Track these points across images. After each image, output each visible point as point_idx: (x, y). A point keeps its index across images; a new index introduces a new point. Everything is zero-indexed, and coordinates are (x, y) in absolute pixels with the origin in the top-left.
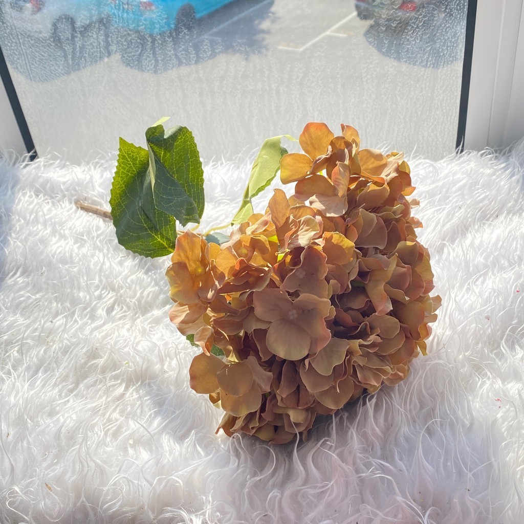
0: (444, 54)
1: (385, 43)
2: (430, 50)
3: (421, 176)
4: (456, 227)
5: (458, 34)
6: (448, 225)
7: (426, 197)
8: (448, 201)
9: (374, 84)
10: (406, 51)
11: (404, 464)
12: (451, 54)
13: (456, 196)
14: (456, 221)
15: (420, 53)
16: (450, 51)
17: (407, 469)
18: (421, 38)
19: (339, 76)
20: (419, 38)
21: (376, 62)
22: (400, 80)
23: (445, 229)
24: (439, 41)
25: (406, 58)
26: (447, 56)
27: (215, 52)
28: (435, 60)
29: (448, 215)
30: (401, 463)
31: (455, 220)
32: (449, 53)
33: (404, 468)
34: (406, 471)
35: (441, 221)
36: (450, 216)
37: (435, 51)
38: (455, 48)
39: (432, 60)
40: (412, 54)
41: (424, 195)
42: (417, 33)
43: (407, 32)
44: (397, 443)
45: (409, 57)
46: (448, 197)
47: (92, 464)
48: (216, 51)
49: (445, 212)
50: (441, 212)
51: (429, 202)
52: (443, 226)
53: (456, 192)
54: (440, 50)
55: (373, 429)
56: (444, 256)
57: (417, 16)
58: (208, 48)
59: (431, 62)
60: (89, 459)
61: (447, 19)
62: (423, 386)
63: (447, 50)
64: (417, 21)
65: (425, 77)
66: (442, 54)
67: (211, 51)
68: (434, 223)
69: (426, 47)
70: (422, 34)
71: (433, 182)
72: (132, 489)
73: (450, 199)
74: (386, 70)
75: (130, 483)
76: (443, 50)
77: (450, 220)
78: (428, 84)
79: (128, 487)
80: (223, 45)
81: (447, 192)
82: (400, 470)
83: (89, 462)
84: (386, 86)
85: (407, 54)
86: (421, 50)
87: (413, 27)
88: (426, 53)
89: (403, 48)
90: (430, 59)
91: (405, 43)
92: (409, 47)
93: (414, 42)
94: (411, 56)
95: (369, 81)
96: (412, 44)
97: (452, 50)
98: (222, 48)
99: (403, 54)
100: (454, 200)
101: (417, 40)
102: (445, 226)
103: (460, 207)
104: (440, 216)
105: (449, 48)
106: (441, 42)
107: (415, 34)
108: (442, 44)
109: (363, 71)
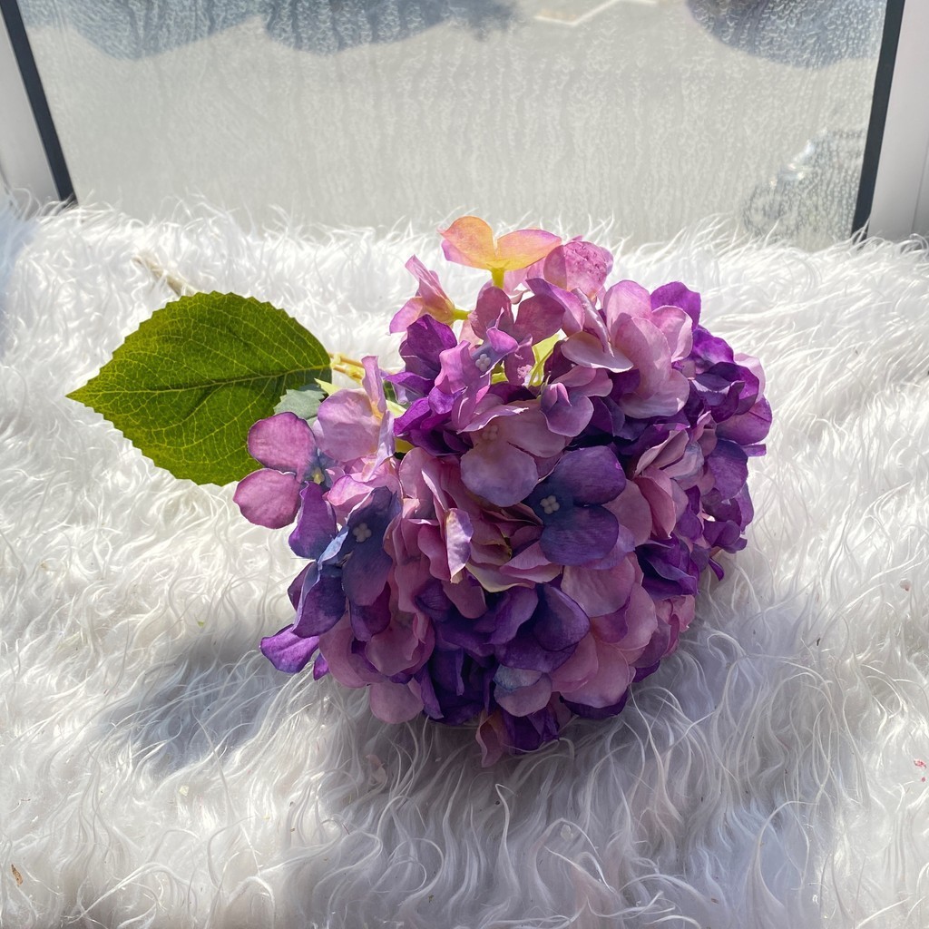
0: (840, 53)
1: (728, 26)
2: (815, 44)
3: (782, 281)
4: (846, 390)
5: (871, 16)
6: (832, 387)
7: (790, 326)
8: (834, 337)
9: (703, 102)
10: (768, 44)
11: (723, 888)
12: (853, 53)
13: (850, 329)
14: (848, 378)
15: (794, 49)
16: (853, 48)
17: (728, 900)
18: (798, 20)
19: (636, 84)
20: (795, 20)
21: (709, 60)
22: (753, 97)
23: (826, 393)
24: (834, 26)
25: (767, 57)
26: (846, 56)
27: (408, 29)
28: (823, 62)
29: (833, 364)
30: (716, 885)
31: (845, 377)
32: (850, 50)
33: (723, 897)
34: (726, 904)
35: (820, 377)
36: (836, 368)
37: (823, 46)
38: (863, 43)
39: (816, 63)
40: (780, 48)
41: (788, 320)
42: (792, 11)
43: (773, 8)
44: (709, 842)
45: (774, 55)
46: (835, 331)
48: (409, 26)
49: (828, 359)
50: (820, 359)
51: (798, 338)
52: (822, 387)
53: (850, 321)
54: (834, 45)
55: (664, 808)
56: (823, 448)
58: (394, 21)
59: (816, 66)
60: (97, 824)
62: (769, 720)
63: (848, 45)
65: (802, 94)
66: (836, 52)
67: (400, 25)
68: (805, 381)
69: (808, 38)
70: (801, 13)
71: (806, 298)
72: (176, 893)
73: (838, 333)
74: (728, 77)
75: (174, 882)
76: (839, 45)
77: (836, 376)
78: (806, 107)
79: (169, 887)
80: (423, 15)
81: (833, 319)
82: (715, 901)
83: (97, 829)
84: (726, 107)
85: (770, 49)
86: (798, 44)
88: (806, 48)
89: (763, 38)
90: (814, 60)
91: (767, 28)
92: (776, 35)
93: (784, 28)
94: (777, 52)
95: (694, 96)
96: (781, 31)
97: (857, 46)
98: (420, 22)
99: (762, 48)
100: (845, 337)
101: (792, 23)
102: (826, 387)
103: (856, 352)
104: (818, 367)
105: (850, 43)
106: (836, 29)
107: (787, 12)
108: (838, 33)
109: (683, 77)
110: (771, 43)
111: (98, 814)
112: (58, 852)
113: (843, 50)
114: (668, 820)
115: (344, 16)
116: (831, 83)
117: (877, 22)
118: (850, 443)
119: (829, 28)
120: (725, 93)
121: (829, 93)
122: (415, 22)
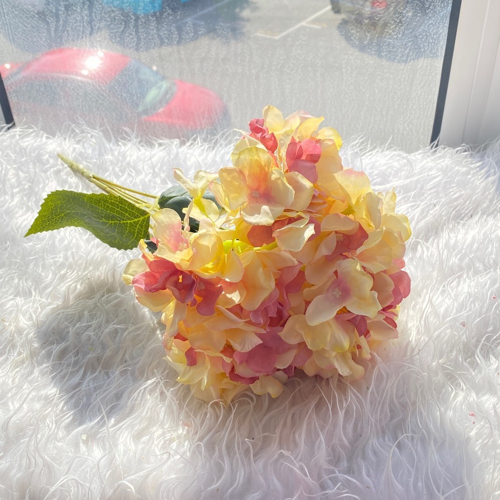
0: (424, 50)
1: (367, 36)
2: (411, 45)
3: (395, 169)
4: (430, 225)
5: (441, 31)
6: (422, 223)
7: (400, 191)
8: (423, 197)
9: (353, 75)
10: (387, 45)
11: (372, 480)
12: (431, 50)
13: (431, 193)
14: (430, 219)
15: (401, 48)
16: (431, 48)
17: (375, 486)
18: (403, 33)
19: (318, 65)
20: (401, 33)
22: (380, 73)
23: (419, 227)
24: (421, 36)
25: (386, 52)
26: (428, 52)
28: (416, 55)
29: (422, 211)
30: (368, 479)
31: (429, 218)
33: (372, 485)
34: (374, 489)
35: (416, 218)
36: (424, 213)
37: (416, 47)
38: (436, 45)
39: (412, 55)
40: (393, 47)
41: (399, 188)
42: (400, 28)
43: (390, 27)
44: (364, 457)
45: (390, 51)
46: (423, 194)
47: (40, 461)
48: (199, 33)
49: (419, 209)
50: (416, 208)
51: (404, 198)
52: (417, 223)
53: (431, 189)
54: (421, 46)
55: (341, 440)
56: (418, 255)
57: (401, 11)
59: (412, 57)
60: (37, 455)
61: (430, 16)
62: (394, 394)
63: (429, 46)
64: (400, 16)
65: (404, 72)
66: (423, 50)
67: (194, 32)
69: (408, 42)
70: (404, 29)
71: (408, 178)
72: (80, 491)
73: (425, 195)
74: (366, 63)
75: (79, 485)
76: (424, 46)
77: (424, 218)
78: (407, 79)
79: (76, 488)
80: (206, 27)
81: (422, 188)
82: (368, 487)
83: (37, 458)
84: (365, 78)
85: (388, 48)
86: (403, 45)
87: (396, 21)
88: (407, 48)
89: (385, 42)
90: (411, 54)
91: (387, 37)
92: (391, 41)
93: (395, 37)
94: (391, 50)
95: (348, 72)
96: (394, 38)
97: (434, 47)
98: (204, 31)
99: (384, 47)
100: (429, 198)
101: (400, 35)
102: (419, 224)
103: (434, 205)
104: (415, 212)
105: (430, 45)
106: (423, 37)
107: (397, 29)
108: (424, 40)
109: (343, 62)
110: (388, 45)
111: (37, 449)
112: (14, 471)
113: (426, 49)
114: (343, 446)
115: (164, 27)
116: (420, 66)
117: (444, 34)
118: (432, 252)
119: (419, 37)
120: (364, 71)
121: (419, 72)
122: (202, 31)
